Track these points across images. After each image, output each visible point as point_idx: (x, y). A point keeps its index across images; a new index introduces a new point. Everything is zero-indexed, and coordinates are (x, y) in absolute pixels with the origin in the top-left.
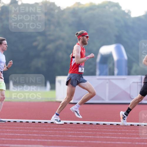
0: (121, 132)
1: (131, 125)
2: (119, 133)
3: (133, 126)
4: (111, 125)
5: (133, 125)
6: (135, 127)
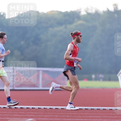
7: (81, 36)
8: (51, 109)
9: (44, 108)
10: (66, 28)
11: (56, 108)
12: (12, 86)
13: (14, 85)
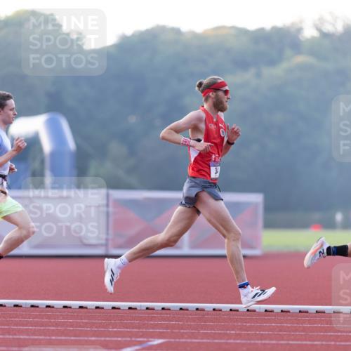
0: (57, 325)
1: (81, 307)
2: (50, 326)
3: (85, 310)
4: (33, 308)
5: (86, 308)
6: (89, 313)
7: (226, 92)
8: (218, 312)
9: (197, 309)
10: (258, 75)
11: (231, 310)
12: (102, 245)
13: (110, 242)
